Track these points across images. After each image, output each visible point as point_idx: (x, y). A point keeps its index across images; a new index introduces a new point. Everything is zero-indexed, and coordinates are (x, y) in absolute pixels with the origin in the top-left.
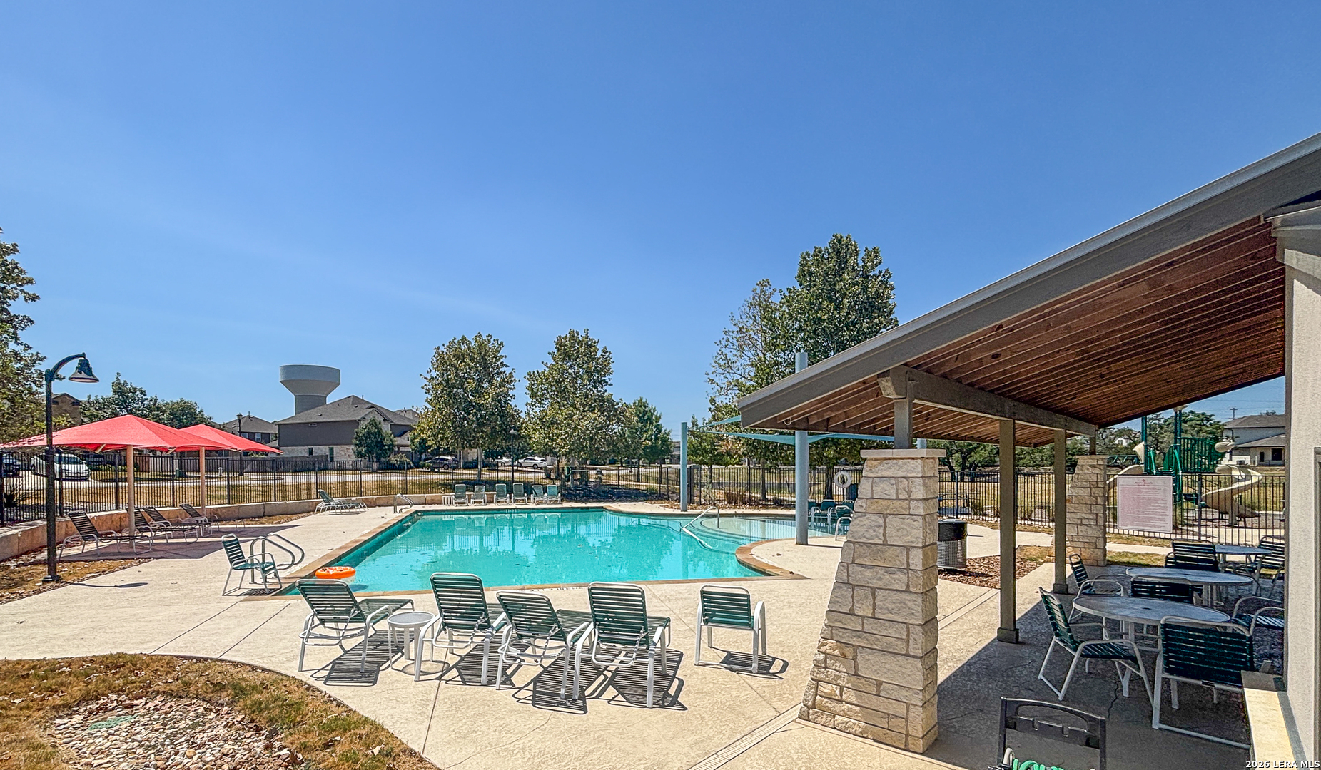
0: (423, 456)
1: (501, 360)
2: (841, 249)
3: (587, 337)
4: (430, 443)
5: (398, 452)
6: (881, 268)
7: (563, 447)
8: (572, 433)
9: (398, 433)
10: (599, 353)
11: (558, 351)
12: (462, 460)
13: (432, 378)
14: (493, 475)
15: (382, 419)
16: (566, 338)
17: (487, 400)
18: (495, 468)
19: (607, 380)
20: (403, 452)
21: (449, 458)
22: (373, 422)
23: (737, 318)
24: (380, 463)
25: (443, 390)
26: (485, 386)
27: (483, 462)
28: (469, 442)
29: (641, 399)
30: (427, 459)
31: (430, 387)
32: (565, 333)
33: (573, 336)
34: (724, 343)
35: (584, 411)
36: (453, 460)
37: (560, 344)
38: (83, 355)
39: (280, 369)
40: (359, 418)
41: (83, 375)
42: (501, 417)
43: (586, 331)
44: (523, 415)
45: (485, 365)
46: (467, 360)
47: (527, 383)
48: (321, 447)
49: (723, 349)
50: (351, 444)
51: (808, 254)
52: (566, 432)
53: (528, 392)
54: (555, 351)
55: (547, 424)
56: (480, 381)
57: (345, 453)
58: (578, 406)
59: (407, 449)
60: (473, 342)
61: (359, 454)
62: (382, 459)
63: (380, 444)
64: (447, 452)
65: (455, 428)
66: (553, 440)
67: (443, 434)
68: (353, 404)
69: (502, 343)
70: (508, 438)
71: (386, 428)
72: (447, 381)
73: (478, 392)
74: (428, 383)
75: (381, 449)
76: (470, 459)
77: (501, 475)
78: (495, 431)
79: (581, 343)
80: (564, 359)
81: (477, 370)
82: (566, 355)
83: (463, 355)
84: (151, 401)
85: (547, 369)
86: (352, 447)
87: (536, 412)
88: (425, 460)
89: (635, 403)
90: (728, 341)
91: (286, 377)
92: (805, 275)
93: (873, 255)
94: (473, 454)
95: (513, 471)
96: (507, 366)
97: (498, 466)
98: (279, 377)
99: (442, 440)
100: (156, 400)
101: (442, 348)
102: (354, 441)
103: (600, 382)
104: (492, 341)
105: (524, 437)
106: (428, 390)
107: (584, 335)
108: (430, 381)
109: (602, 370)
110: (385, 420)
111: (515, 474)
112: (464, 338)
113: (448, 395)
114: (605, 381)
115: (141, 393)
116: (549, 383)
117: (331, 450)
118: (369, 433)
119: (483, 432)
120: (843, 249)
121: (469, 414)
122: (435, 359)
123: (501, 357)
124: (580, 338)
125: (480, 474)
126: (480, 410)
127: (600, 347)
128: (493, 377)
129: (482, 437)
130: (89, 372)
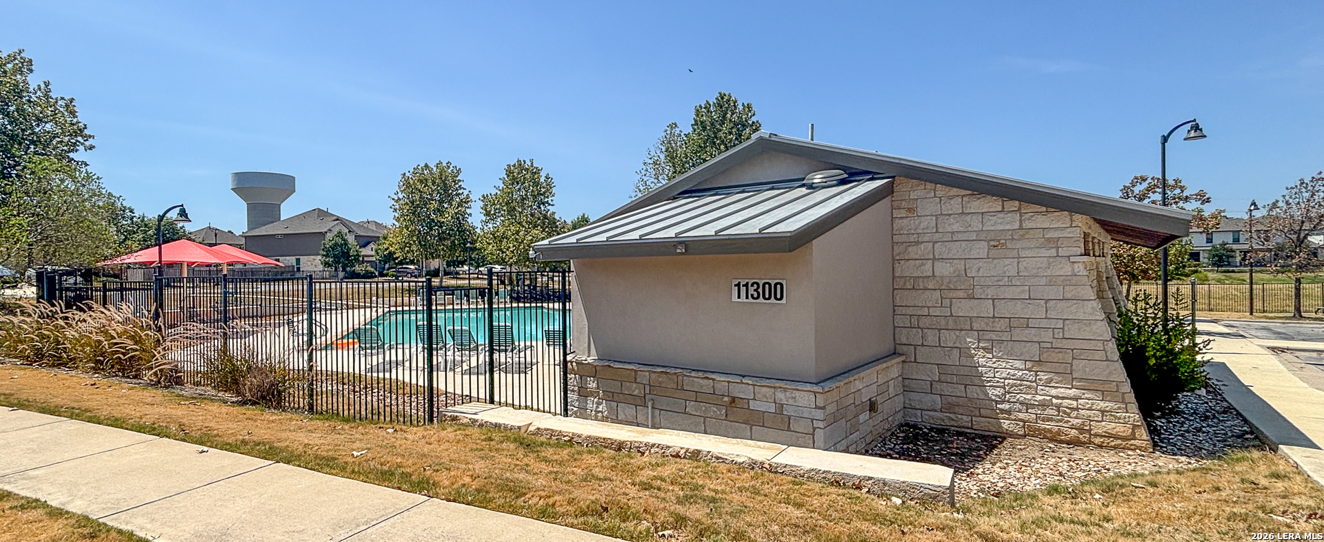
0: (387, 266)
1: (460, 184)
2: (725, 104)
3: (532, 166)
4: (397, 255)
5: (363, 262)
6: (754, 119)
7: (512, 258)
8: (519, 246)
9: (362, 243)
10: (542, 180)
11: (508, 176)
12: (424, 269)
13: (399, 199)
14: (453, 282)
15: (347, 231)
16: (514, 166)
17: (447, 218)
18: (456, 275)
19: (550, 202)
20: (368, 262)
21: (412, 267)
22: (340, 234)
23: (653, 153)
24: (346, 272)
25: (408, 210)
26: (446, 206)
27: (445, 270)
28: (431, 254)
29: (584, 215)
30: (392, 268)
31: (397, 207)
32: (513, 162)
33: (520, 165)
34: (644, 173)
35: (529, 228)
36: (416, 269)
37: (509, 172)
38: (182, 206)
39: (231, 176)
40: (325, 230)
41: (184, 218)
42: (460, 232)
43: (532, 161)
44: (478, 231)
45: (446, 188)
46: (430, 184)
47: (482, 204)
48: (288, 258)
49: (644, 177)
50: (319, 255)
51: (700, 106)
52: (514, 246)
53: (482, 211)
54: (506, 176)
55: (498, 238)
56: (441, 202)
57: (312, 264)
58: (524, 224)
59: (371, 259)
60: (435, 169)
61: (327, 264)
62: (348, 269)
63: (346, 255)
64: (412, 262)
65: (420, 242)
66: (503, 252)
67: (410, 247)
68: (319, 216)
69: (460, 169)
70: (465, 250)
71: (351, 239)
72: (412, 203)
73: (440, 211)
74: (395, 204)
75: (348, 259)
76: (432, 268)
77: (460, 282)
78: (455, 245)
79: (527, 170)
80: (513, 184)
81: (438, 193)
82: (514, 181)
83: (426, 180)
84: (139, 218)
85: (499, 192)
86: (319, 257)
87: (489, 228)
88: (388, 269)
89: (578, 218)
90: (647, 170)
91: (238, 184)
92: (699, 124)
93: (747, 109)
94: (435, 264)
95: (469, 279)
96: (465, 189)
97: (459, 274)
98: (230, 183)
99: (408, 252)
100: (144, 217)
101: (408, 174)
102: (321, 252)
103: (543, 204)
104: (451, 168)
105: (480, 249)
106: (395, 210)
107: (530, 164)
108: (397, 201)
109: (545, 193)
110: (350, 231)
111: (471, 282)
112: (426, 166)
113: (414, 214)
114: (547, 202)
115: (131, 212)
116: (501, 204)
117: (298, 261)
118: (336, 245)
119: (444, 245)
120: (724, 105)
121: (431, 230)
122: (402, 183)
123: (460, 181)
124: (527, 166)
125: (441, 282)
126: (441, 227)
127: (543, 174)
128: (452, 199)
129: (443, 249)
130: (186, 217)
